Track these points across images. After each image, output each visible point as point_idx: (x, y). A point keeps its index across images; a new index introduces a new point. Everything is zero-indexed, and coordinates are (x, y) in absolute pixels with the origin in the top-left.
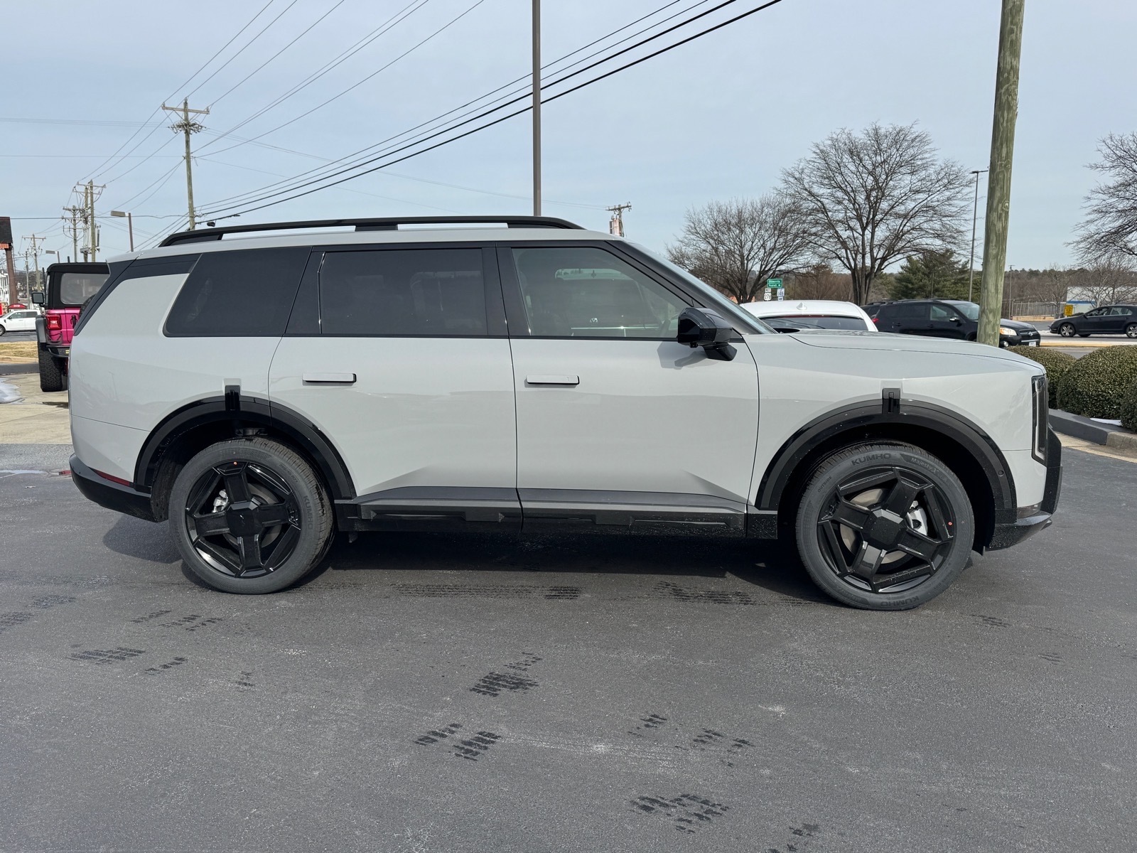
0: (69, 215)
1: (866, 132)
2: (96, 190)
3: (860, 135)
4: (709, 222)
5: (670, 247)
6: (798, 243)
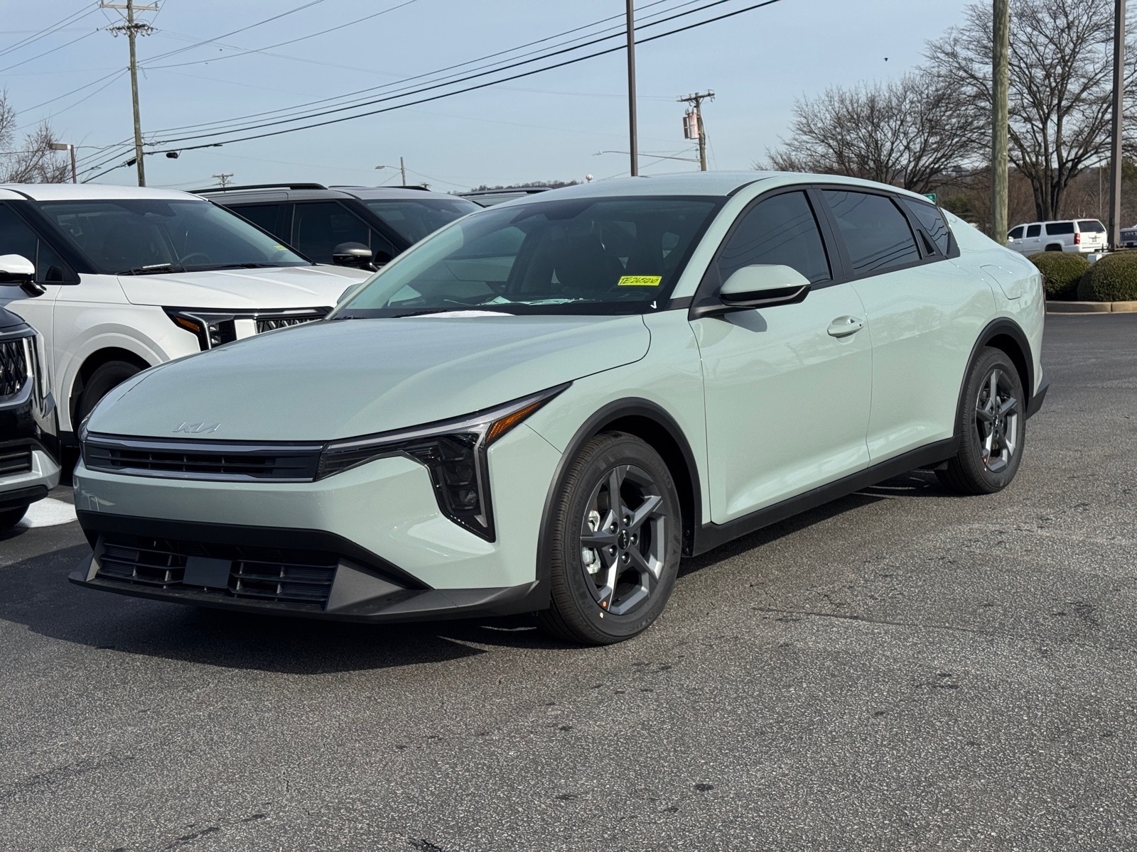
4: (828, 115)
6: (957, 142)
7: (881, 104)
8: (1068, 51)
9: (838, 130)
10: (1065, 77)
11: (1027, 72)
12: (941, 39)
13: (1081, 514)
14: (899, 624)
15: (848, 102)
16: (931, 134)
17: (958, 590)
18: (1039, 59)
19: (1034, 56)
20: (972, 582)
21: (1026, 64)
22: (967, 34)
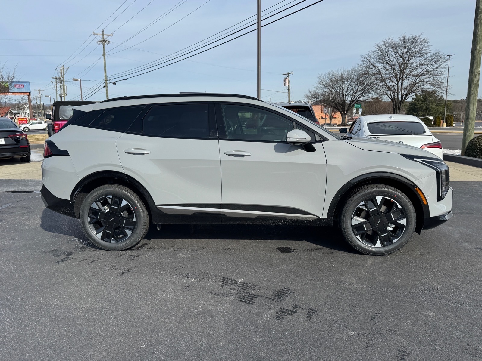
0: (54, 80)
1: (399, 38)
2: (65, 70)
3: (397, 40)
4: (328, 79)
5: (310, 91)
7: (345, 76)
10: (405, 69)
12: (366, 55)
22: (375, 53)
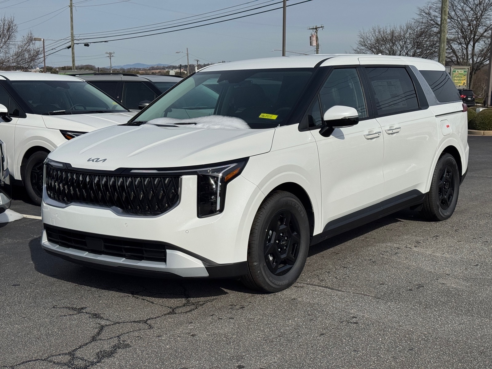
4: (373, 38)
6: (428, 52)
7: (396, 34)
8: (479, 14)
9: (377, 45)
10: (477, 26)
11: (461, 23)
12: (424, 7)
13: (434, 241)
14: (343, 291)
15: (382, 33)
16: (418, 48)
17: (372, 275)
18: (466, 17)
19: (464, 16)
20: (379, 272)
21: (460, 19)
22: (435, 5)
